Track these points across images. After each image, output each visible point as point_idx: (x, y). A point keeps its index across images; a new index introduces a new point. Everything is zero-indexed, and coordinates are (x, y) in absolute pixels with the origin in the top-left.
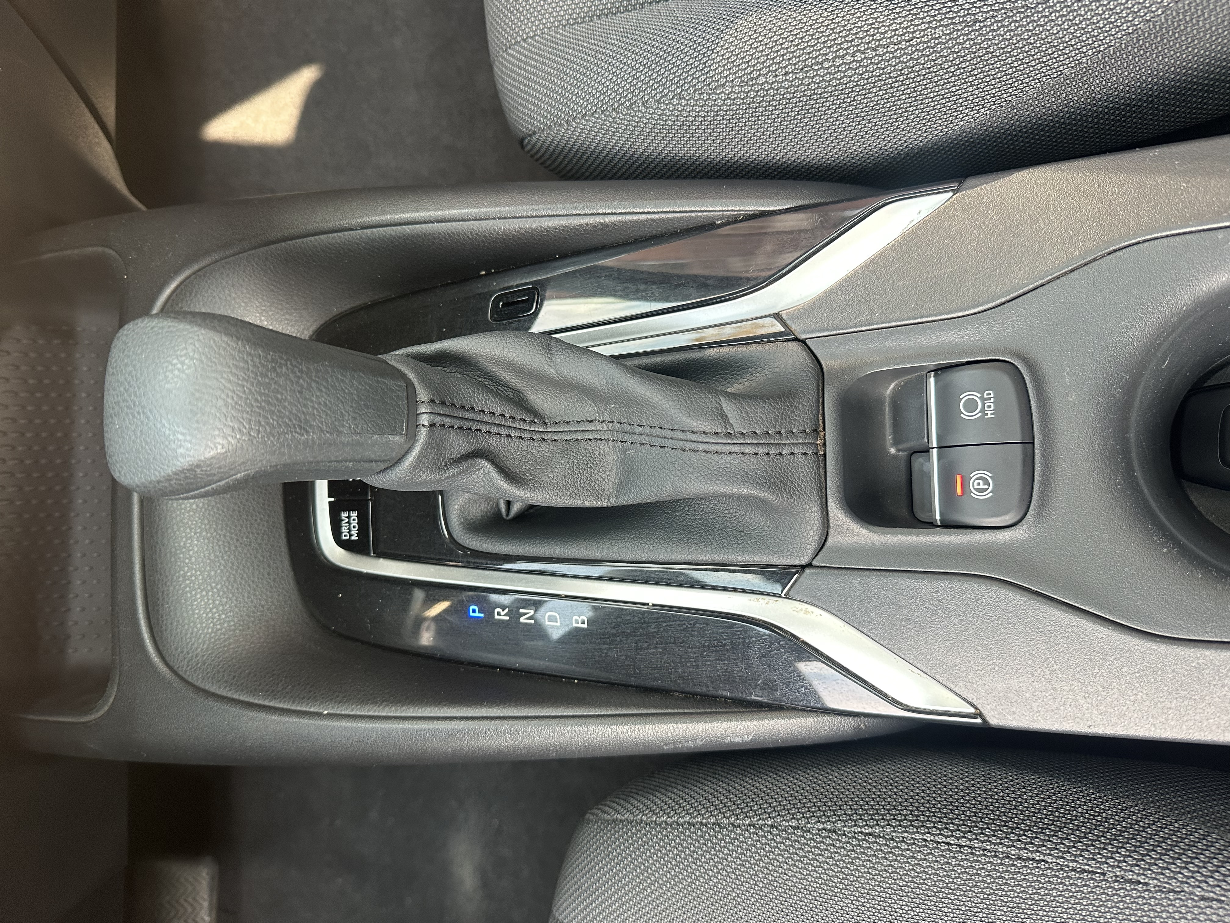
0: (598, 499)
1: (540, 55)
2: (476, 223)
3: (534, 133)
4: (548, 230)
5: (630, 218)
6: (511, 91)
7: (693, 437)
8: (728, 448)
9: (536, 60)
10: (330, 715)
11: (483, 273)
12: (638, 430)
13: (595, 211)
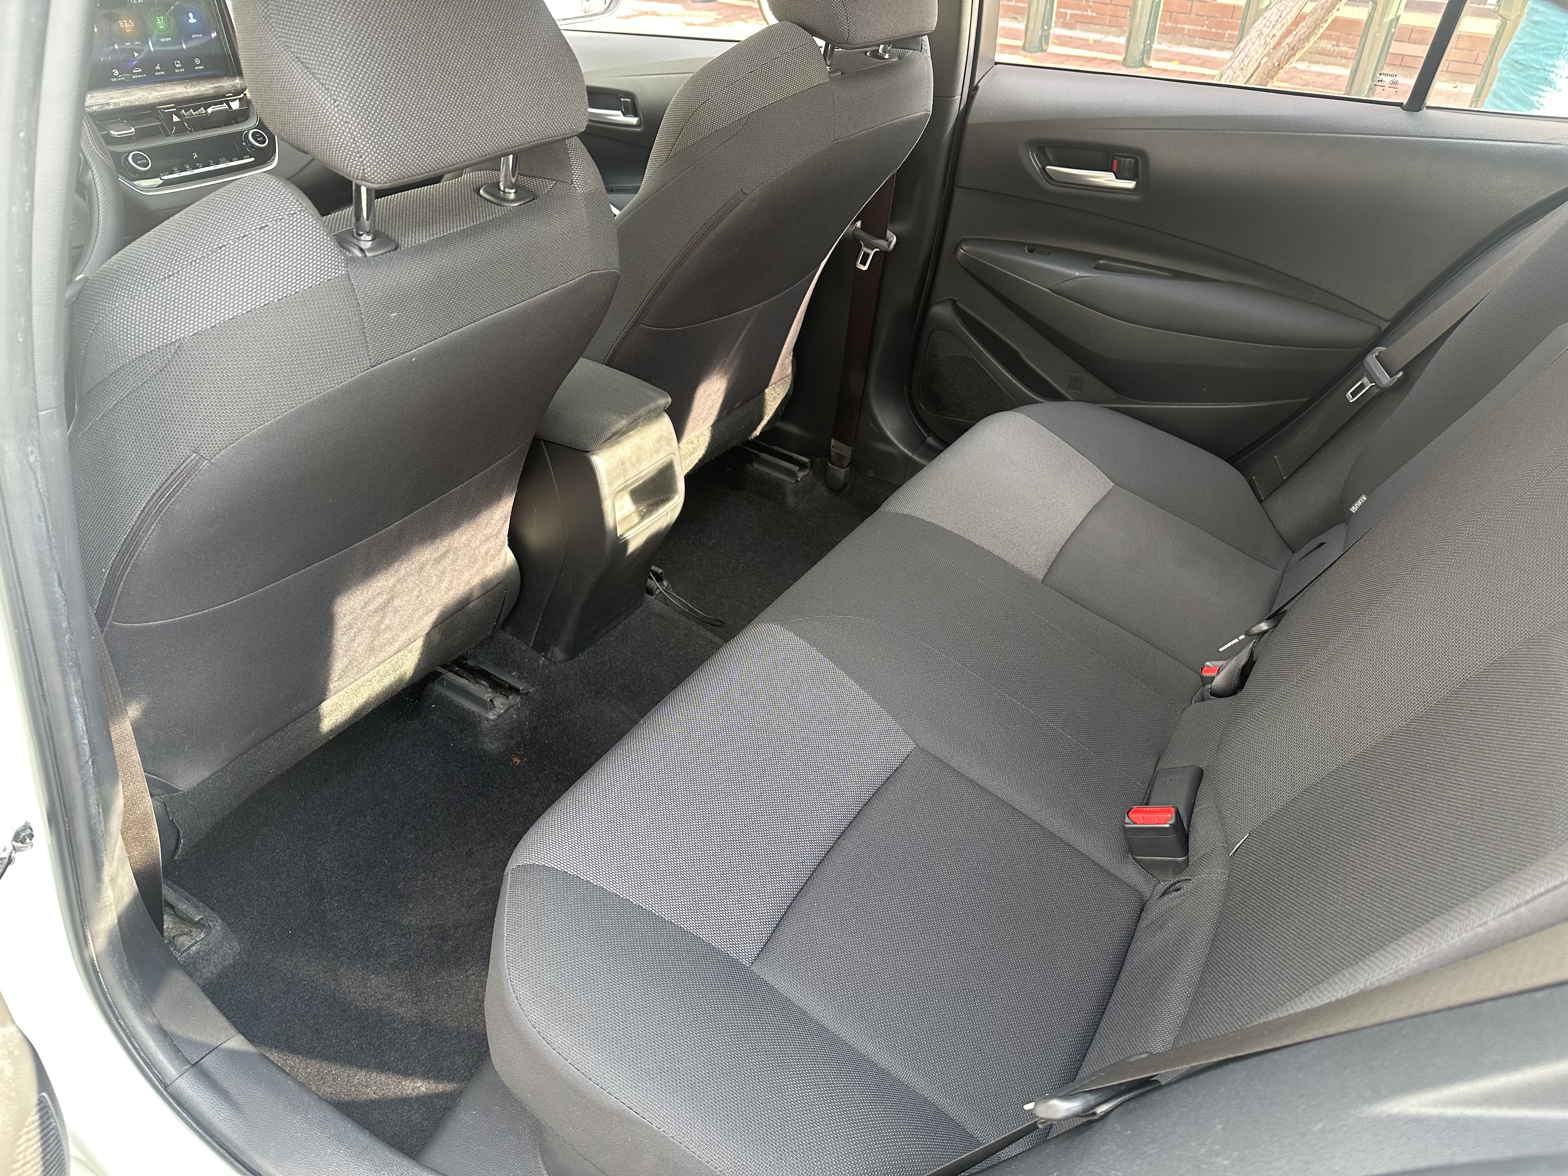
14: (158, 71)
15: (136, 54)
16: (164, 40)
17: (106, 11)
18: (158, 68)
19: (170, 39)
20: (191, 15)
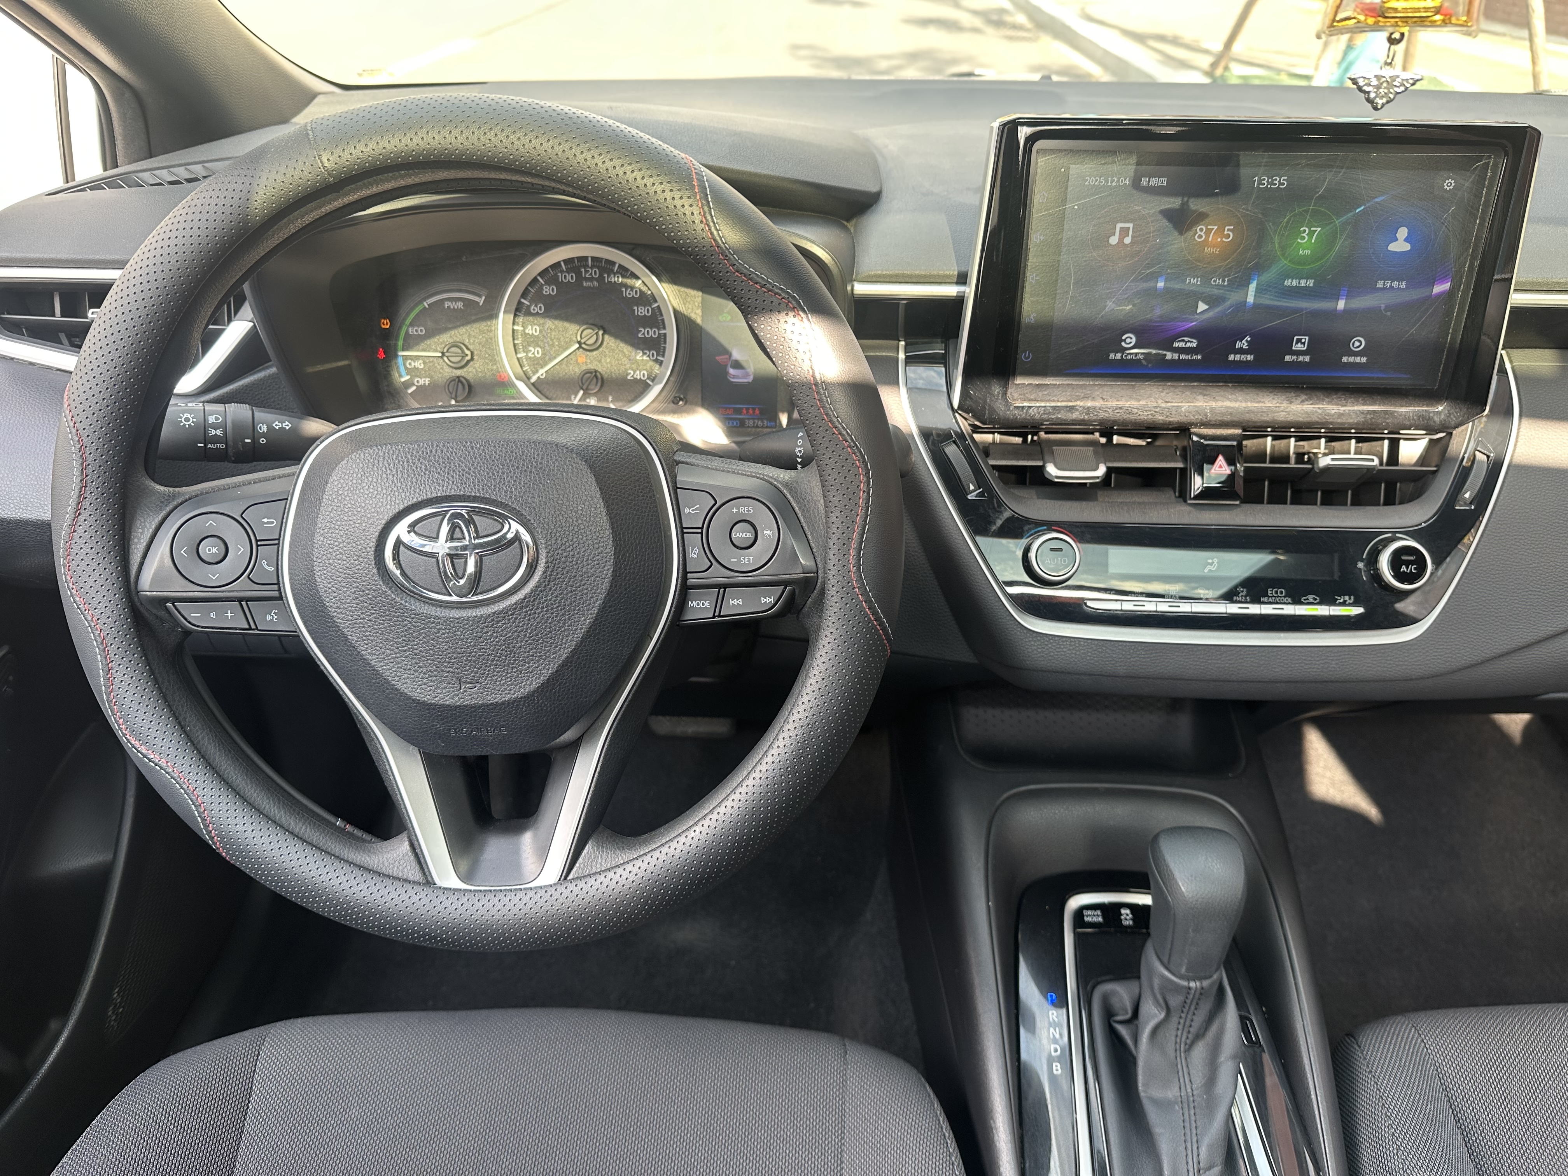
0: (1143, 1085)
1: (1413, 1053)
2: (1298, 1009)
3: (1360, 1047)
4: (1301, 1057)
5: (1317, 1112)
6: (1385, 1030)
7: (1195, 1148)
8: (1191, 1170)
9: (1409, 1050)
10: (988, 907)
11: (1264, 1009)
12: (1192, 1112)
13: (1317, 1089)
14: (1241, 351)
15: (1202, 307)
16: (1295, 283)
17: (1174, 203)
18: (1244, 344)
19: (1311, 283)
20: (1403, 232)
